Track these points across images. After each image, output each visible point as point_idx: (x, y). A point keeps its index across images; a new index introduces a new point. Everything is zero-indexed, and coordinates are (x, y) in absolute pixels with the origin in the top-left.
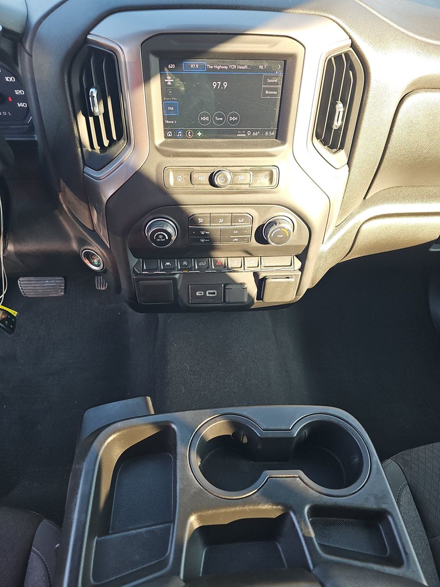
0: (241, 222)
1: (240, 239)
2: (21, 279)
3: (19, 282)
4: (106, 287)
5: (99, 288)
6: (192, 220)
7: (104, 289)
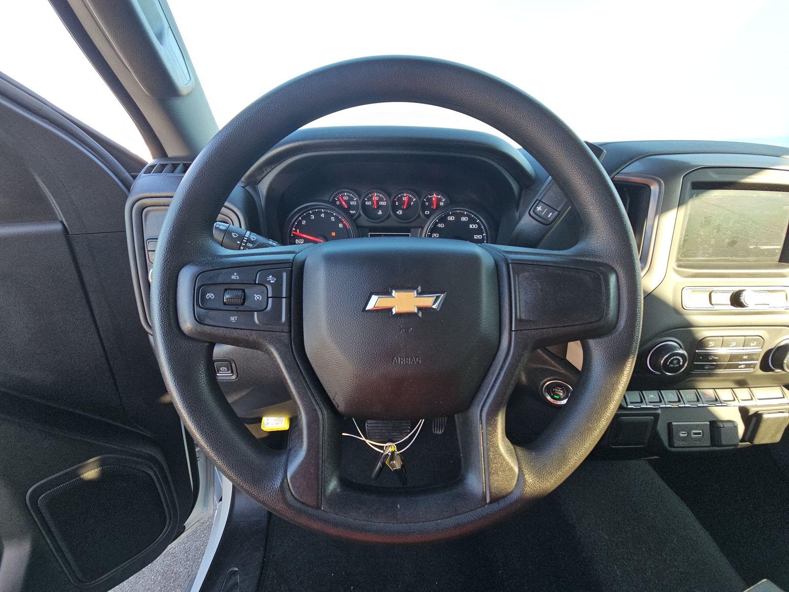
0: (753, 346)
1: (748, 366)
2: (369, 421)
3: (366, 424)
4: (443, 431)
5: (436, 432)
6: (702, 343)
7: (440, 433)
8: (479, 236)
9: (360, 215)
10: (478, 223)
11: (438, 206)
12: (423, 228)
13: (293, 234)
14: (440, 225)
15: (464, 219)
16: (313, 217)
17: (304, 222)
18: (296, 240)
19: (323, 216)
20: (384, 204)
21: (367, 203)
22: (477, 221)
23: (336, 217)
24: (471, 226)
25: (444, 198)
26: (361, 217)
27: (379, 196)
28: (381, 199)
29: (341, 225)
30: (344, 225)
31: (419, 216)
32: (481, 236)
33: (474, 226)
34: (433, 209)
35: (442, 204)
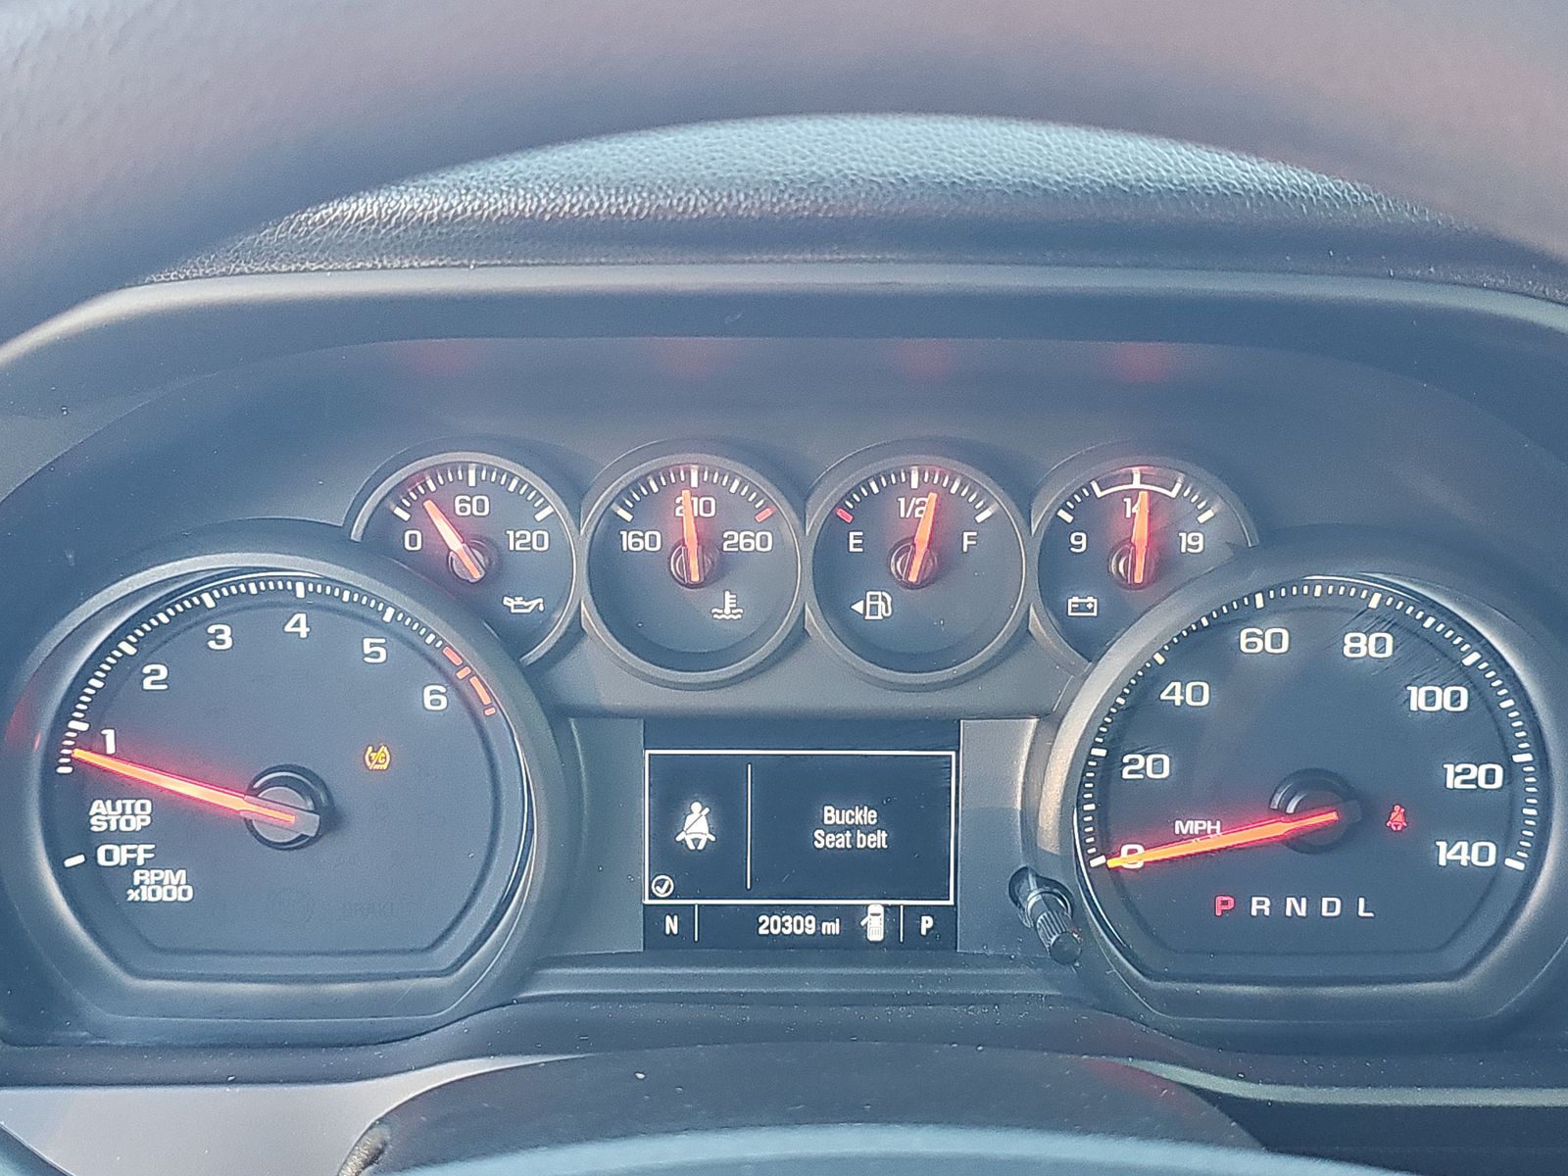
8: (1479, 772)
9: (576, 633)
10: (1468, 677)
11: (1165, 564)
12: (1051, 720)
13: (74, 762)
14: (1178, 693)
15: (1364, 646)
16: (226, 636)
17: (155, 677)
18: (97, 806)
19: (303, 631)
20: (755, 544)
21: (628, 540)
22: (1468, 661)
23: (399, 637)
24: (1417, 698)
25: (1210, 495)
26: (586, 645)
27: (721, 493)
28: (733, 513)
29: (434, 698)
30: (459, 692)
31: (1023, 635)
32: (1499, 771)
33: (1443, 699)
34: (1125, 582)
35: (1192, 542)
